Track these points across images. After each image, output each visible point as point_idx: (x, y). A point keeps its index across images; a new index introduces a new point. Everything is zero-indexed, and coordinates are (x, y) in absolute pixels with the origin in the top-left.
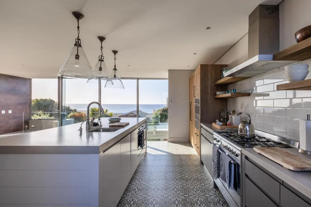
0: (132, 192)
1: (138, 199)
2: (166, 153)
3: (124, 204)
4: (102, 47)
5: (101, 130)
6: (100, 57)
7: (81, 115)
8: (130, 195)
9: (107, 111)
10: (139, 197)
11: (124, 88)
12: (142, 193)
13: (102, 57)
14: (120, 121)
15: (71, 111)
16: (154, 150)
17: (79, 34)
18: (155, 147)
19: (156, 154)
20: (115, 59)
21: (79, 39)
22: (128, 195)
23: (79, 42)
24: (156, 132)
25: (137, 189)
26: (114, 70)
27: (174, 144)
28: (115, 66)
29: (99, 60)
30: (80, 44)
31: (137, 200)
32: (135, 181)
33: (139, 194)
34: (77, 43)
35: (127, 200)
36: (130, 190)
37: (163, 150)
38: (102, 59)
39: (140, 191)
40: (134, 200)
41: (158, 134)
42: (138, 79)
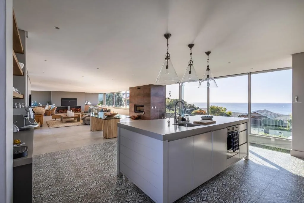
0: (210, 190)
1: (213, 199)
2: (279, 168)
3: (198, 195)
4: (191, 53)
5: (186, 124)
6: (190, 62)
7: (202, 112)
8: (207, 191)
9: (225, 110)
10: (214, 198)
11: (217, 87)
12: (220, 196)
13: (192, 62)
14: (212, 119)
15: (195, 108)
16: (260, 160)
17: (168, 50)
18: (263, 156)
19: (261, 164)
20: (208, 60)
21: (168, 54)
22: (204, 190)
23: (169, 56)
24: (275, 139)
25: (216, 190)
26: (207, 70)
27: (301, 160)
28: (208, 66)
29: (189, 65)
30: (169, 57)
31: (210, 199)
32: (218, 182)
33: (216, 195)
34: (167, 57)
35: (201, 194)
36: (208, 188)
37: (276, 163)
38: (191, 64)
39: (218, 193)
40: (208, 198)
41: (278, 142)
42: (250, 74)
